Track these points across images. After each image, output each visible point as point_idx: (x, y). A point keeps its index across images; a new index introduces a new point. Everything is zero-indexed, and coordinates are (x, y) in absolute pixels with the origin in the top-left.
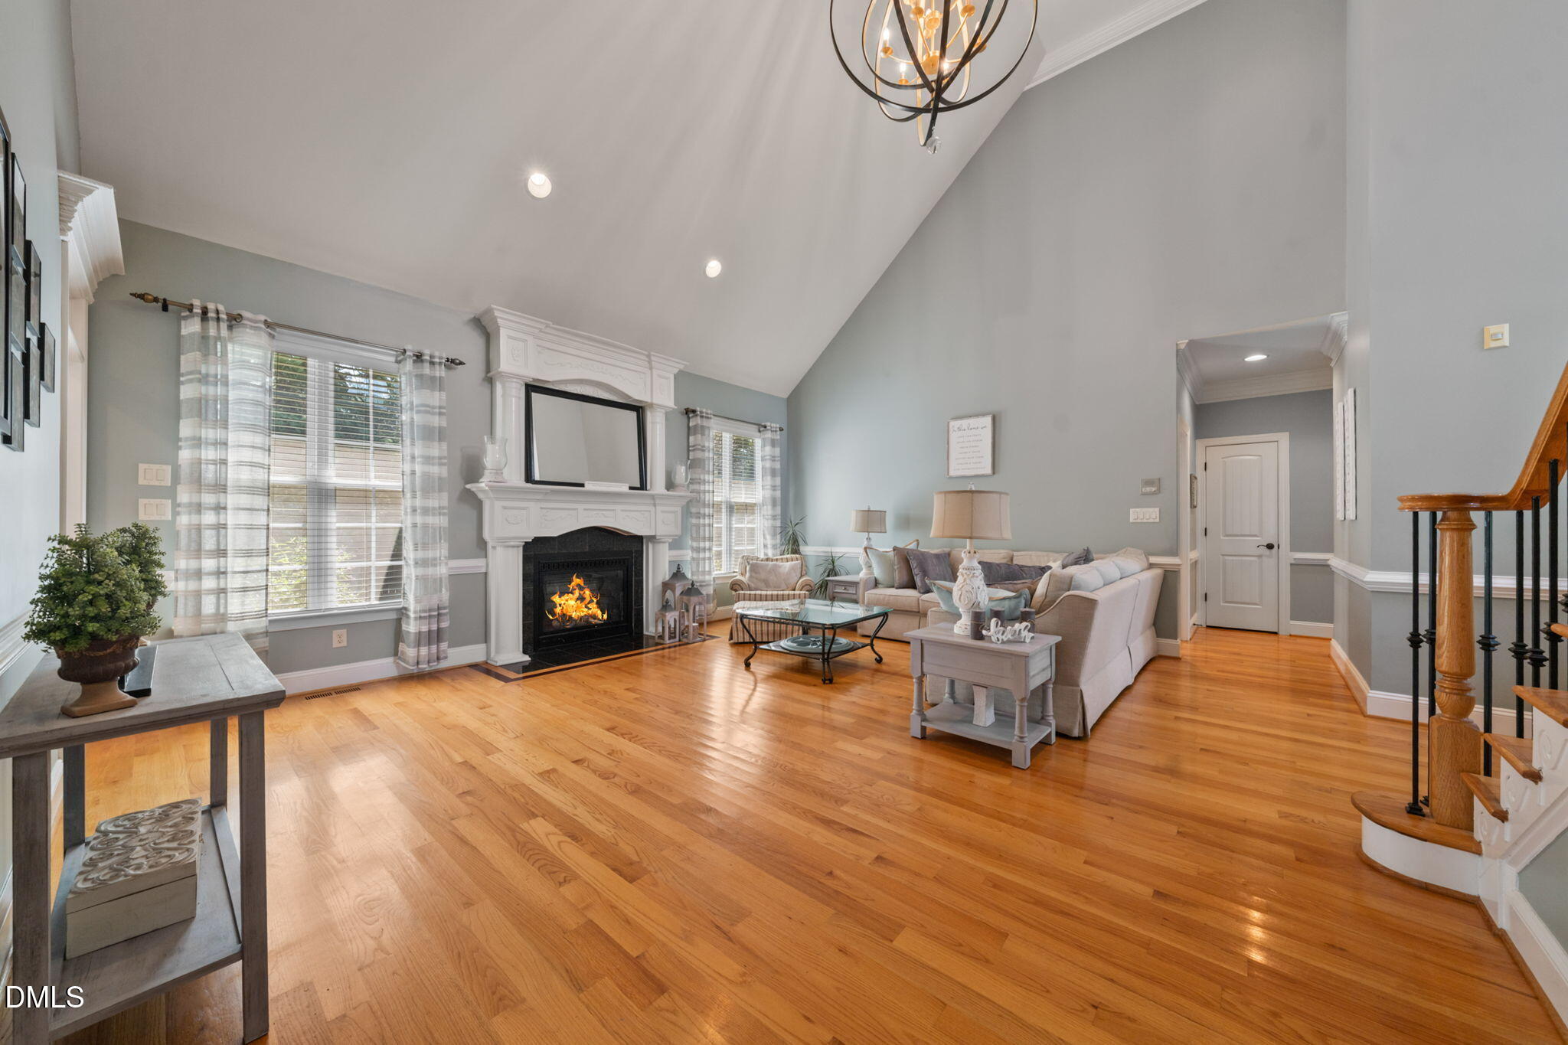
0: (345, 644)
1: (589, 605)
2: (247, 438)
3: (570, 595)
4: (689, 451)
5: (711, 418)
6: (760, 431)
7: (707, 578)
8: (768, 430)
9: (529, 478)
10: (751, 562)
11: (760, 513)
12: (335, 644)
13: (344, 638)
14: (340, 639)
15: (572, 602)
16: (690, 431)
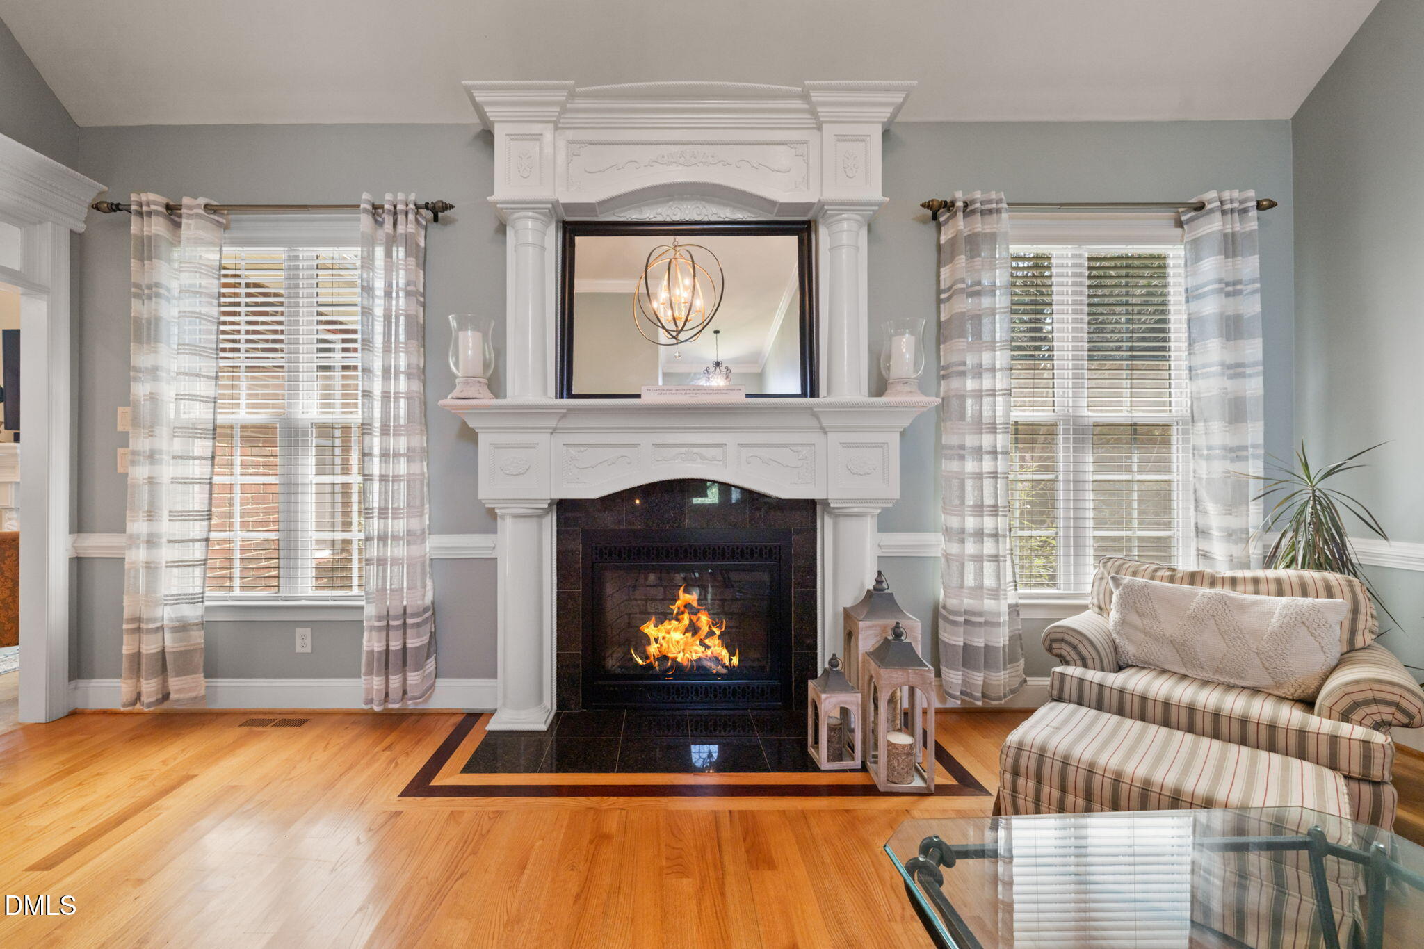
0: (308, 649)
1: (707, 641)
2: (188, 362)
3: (674, 623)
4: (939, 302)
5: (998, 211)
6: (1180, 224)
7: (989, 604)
8: (1212, 211)
9: (565, 386)
10: (1127, 579)
11: (1186, 441)
12: (299, 649)
13: (308, 641)
14: (303, 641)
15: (677, 636)
16: (943, 254)
